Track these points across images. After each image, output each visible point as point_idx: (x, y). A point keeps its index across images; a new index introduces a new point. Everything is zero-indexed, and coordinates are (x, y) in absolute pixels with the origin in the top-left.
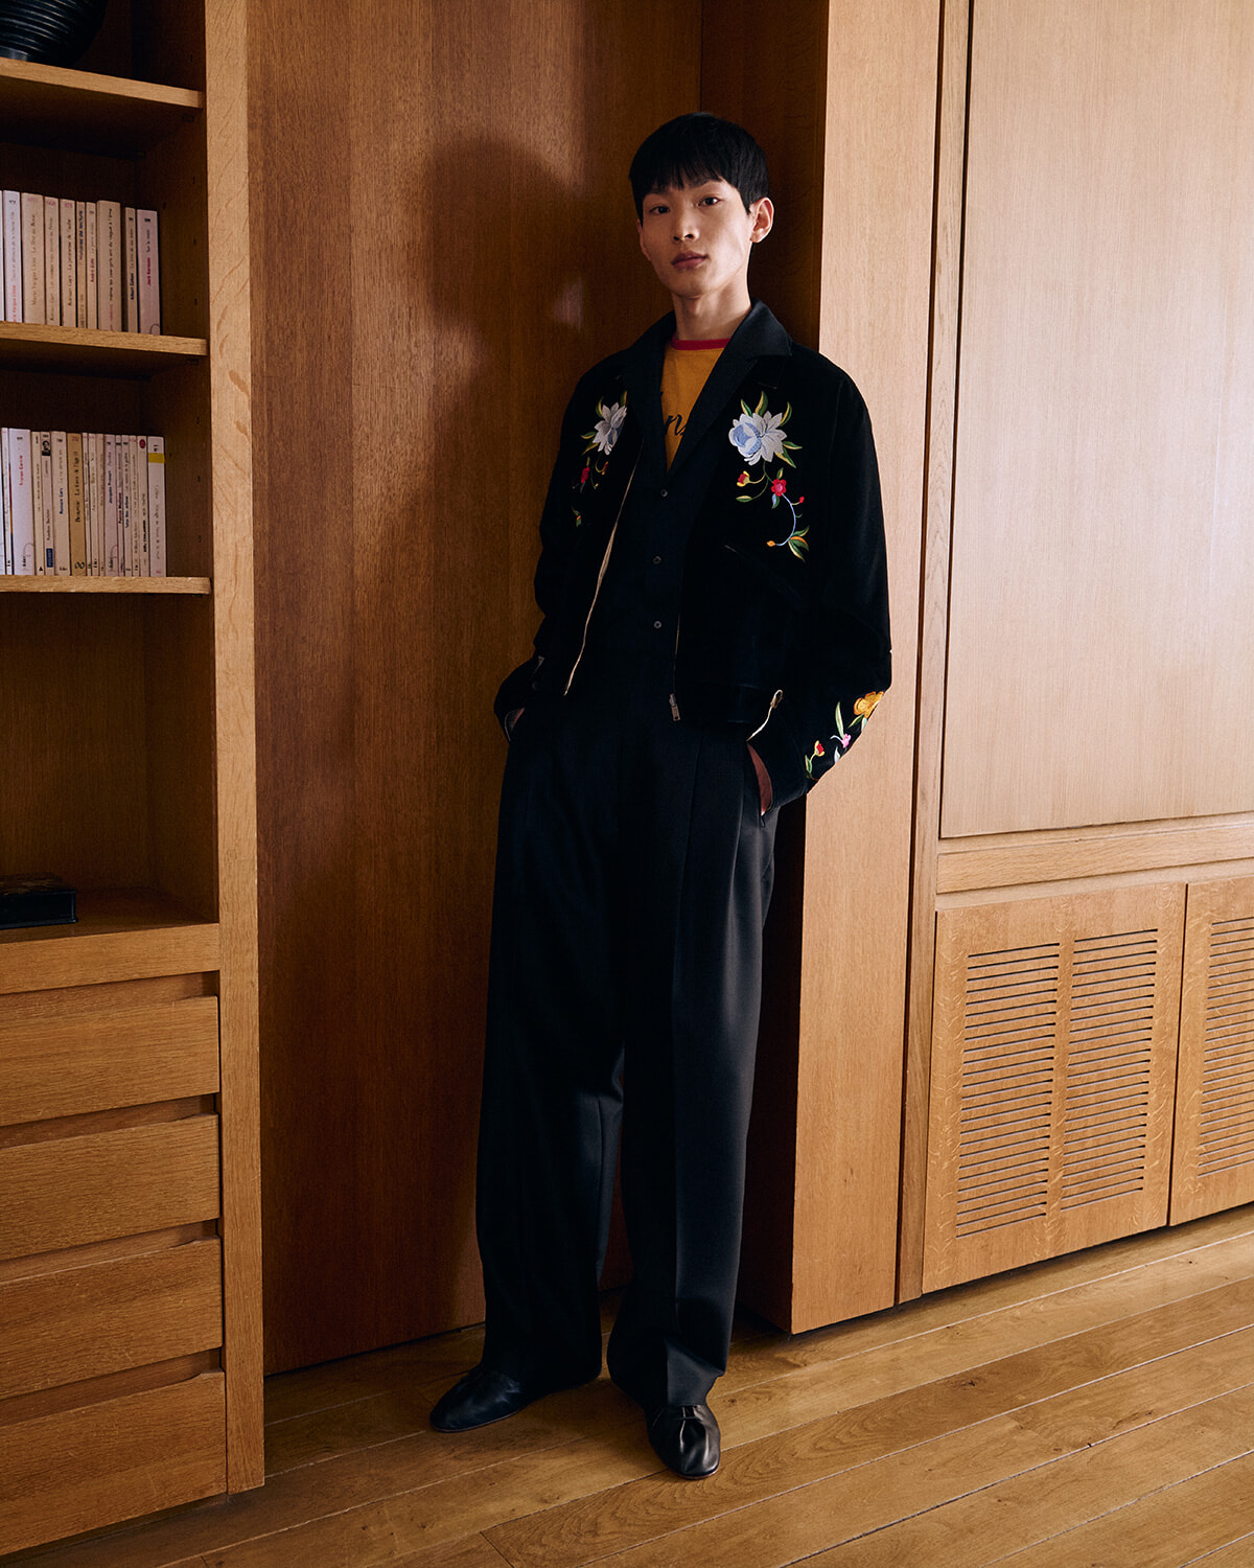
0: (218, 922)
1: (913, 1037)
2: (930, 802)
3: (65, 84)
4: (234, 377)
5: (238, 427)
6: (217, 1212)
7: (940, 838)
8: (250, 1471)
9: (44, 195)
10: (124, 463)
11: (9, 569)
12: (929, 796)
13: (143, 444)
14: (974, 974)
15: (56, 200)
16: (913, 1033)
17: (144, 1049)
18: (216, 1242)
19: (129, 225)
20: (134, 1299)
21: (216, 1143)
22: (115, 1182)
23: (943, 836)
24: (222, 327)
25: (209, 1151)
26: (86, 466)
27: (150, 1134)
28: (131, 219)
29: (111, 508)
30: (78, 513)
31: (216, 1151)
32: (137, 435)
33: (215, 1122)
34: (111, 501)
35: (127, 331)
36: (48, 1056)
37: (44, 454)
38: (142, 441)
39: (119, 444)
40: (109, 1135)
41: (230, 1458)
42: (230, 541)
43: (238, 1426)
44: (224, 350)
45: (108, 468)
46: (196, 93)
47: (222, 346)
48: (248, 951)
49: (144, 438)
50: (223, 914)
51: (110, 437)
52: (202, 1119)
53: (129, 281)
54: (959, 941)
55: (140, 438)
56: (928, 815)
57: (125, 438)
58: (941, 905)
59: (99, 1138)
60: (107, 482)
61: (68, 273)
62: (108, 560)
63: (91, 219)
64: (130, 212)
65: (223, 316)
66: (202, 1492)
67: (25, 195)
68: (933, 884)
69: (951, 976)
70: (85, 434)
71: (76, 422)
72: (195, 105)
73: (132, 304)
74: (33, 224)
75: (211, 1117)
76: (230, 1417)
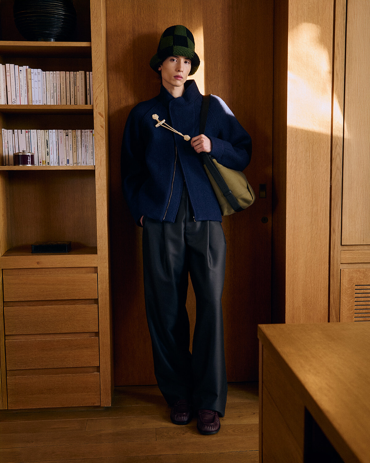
0: (97, 254)
1: (332, 310)
2: (337, 233)
3: (56, 46)
4: (100, 114)
5: (101, 127)
6: (98, 330)
7: (341, 245)
8: (106, 401)
9: (66, 71)
10: (87, 137)
11: (58, 164)
12: (336, 231)
13: (91, 132)
14: (358, 291)
15: (69, 72)
16: (332, 308)
17: (77, 285)
18: (97, 338)
19: (88, 76)
20: (76, 349)
21: (98, 312)
22: (71, 318)
23: (342, 244)
24: (97, 101)
25: (95, 314)
26: (77, 138)
27: (80, 307)
28: (88, 75)
29: (83, 148)
30: (75, 150)
31: (97, 314)
32: (90, 130)
33: (97, 307)
34: (83, 147)
35: (87, 104)
36: (54, 284)
37: (66, 136)
38: (91, 131)
39: (86, 132)
40: (69, 306)
41: (101, 397)
42: (99, 156)
43: (103, 389)
44: (97, 107)
45: (82, 138)
46: (89, 42)
47: (96, 106)
48: (105, 262)
49: (92, 130)
50: (98, 252)
51: (83, 131)
52: (93, 305)
53: (87, 91)
54: (351, 280)
55: (91, 130)
56: (336, 237)
57: (87, 130)
58: (341, 267)
59: (67, 306)
60: (82, 142)
61: (72, 90)
62: (83, 162)
63: (78, 76)
64: (88, 73)
65: (97, 99)
66: (94, 404)
67: (61, 72)
68: (339, 259)
69: (348, 291)
70: (77, 130)
71: (74, 127)
72: (89, 46)
73: (88, 96)
74: (63, 79)
75: (96, 305)
76: (101, 386)
